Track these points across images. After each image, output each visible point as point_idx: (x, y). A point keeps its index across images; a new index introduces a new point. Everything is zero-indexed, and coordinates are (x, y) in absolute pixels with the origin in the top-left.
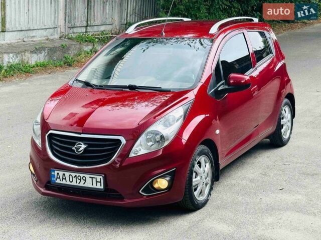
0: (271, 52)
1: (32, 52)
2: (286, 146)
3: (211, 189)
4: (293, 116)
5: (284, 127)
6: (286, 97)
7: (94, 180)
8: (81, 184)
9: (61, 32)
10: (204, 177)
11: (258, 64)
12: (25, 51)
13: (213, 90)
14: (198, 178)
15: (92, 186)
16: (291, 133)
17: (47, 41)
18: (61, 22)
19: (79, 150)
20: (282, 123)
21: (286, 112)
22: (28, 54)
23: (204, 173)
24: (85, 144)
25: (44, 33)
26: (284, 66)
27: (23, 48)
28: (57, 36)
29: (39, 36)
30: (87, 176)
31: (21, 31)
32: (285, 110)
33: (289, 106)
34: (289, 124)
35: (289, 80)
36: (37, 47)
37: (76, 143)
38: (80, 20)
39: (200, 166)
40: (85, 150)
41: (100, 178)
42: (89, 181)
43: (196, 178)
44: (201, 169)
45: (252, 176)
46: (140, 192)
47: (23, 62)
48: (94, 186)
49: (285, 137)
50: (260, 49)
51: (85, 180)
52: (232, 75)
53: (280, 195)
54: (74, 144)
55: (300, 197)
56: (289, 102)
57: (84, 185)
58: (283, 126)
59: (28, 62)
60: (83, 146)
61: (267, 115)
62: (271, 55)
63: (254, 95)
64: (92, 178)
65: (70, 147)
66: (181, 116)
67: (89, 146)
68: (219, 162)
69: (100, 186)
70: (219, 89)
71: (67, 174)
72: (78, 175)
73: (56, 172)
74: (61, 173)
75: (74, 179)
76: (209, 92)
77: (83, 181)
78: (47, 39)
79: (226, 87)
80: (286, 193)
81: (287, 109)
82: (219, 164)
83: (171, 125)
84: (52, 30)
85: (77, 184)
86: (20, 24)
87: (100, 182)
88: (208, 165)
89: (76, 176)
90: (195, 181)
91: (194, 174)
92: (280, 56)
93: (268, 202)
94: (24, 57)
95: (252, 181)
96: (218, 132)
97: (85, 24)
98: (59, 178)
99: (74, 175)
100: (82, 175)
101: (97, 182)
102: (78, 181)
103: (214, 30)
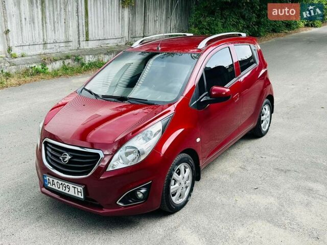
0: (255, 62)
1: (105, 54)
2: (264, 137)
3: (191, 190)
4: (272, 112)
5: (264, 122)
6: (267, 98)
7: (76, 189)
8: (66, 192)
9: (126, 41)
10: (183, 183)
11: (242, 73)
12: (100, 53)
13: (196, 102)
14: (177, 185)
15: (74, 195)
16: (269, 126)
17: (116, 47)
18: (126, 34)
19: (65, 160)
20: (262, 119)
21: (266, 110)
22: (102, 56)
23: (183, 179)
24: (70, 155)
25: (115, 41)
26: (265, 73)
27: (99, 51)
28: (123, 43)
29: (112, 43)
30: (71, 186)
31: (100, 40)
32: (265, 109)
33: (269, 105)
34: (269, 119)
35: (270, 83)
36: (109, 51)
37: (63, 153)
38: (139, 33)
39: (179, 174)
40: (70, 160)
41: (80, 188)
42: (72, 189)
43: (175, 184)
44: (181, 176)
45: (232, 170)
46: (117, 203)
47: (99, 60)
48: (76, 195)
49: (264, 130)
50: (246, 58)
51: (69, 188)
52: (215, 88)
53: (254, 197)
54: (61, 153)
55: (272, 200)
56: (269, 101)
57: (68, 193)
58: (262, 121)
59: (102, 61)
60: (68, 157)
61: (249, 115)
62: (255, 65)
63: (236, 101)
64: (75, 188)
65: (59, 156)
66: (159, 131)
67: (74, 157)
68: (200, 165)
69: (81, 196)
70: (202, 101)
71: (56, 181)
72: (63, 183)
73: (47, 178)
74: (51, 179)
75: (61, 186)
76: (191, 104)
77: (67, 190)
78: (117, 45)
79: (209, 98)
80: (259, 193)
81: (267, 107)
82: (200, 167)
83: (149, 139)
84: (120, 39)
85: (63, 191)
86: (98, 35)
87: (81, 192)
88: (188, 170)
89: (62, 184)
90: (173, 188)
91: (173, 182)
92: (263, 65)
93: (243, 206)
94: (100, 58)
95: (232, 175)
96: (198, 140)
97: (142, 35)
98: (50, 183)
99: (60, 182)
100: (67, 184)
101: (78, 192)
102: (64, 188)
103: (202, 45)
